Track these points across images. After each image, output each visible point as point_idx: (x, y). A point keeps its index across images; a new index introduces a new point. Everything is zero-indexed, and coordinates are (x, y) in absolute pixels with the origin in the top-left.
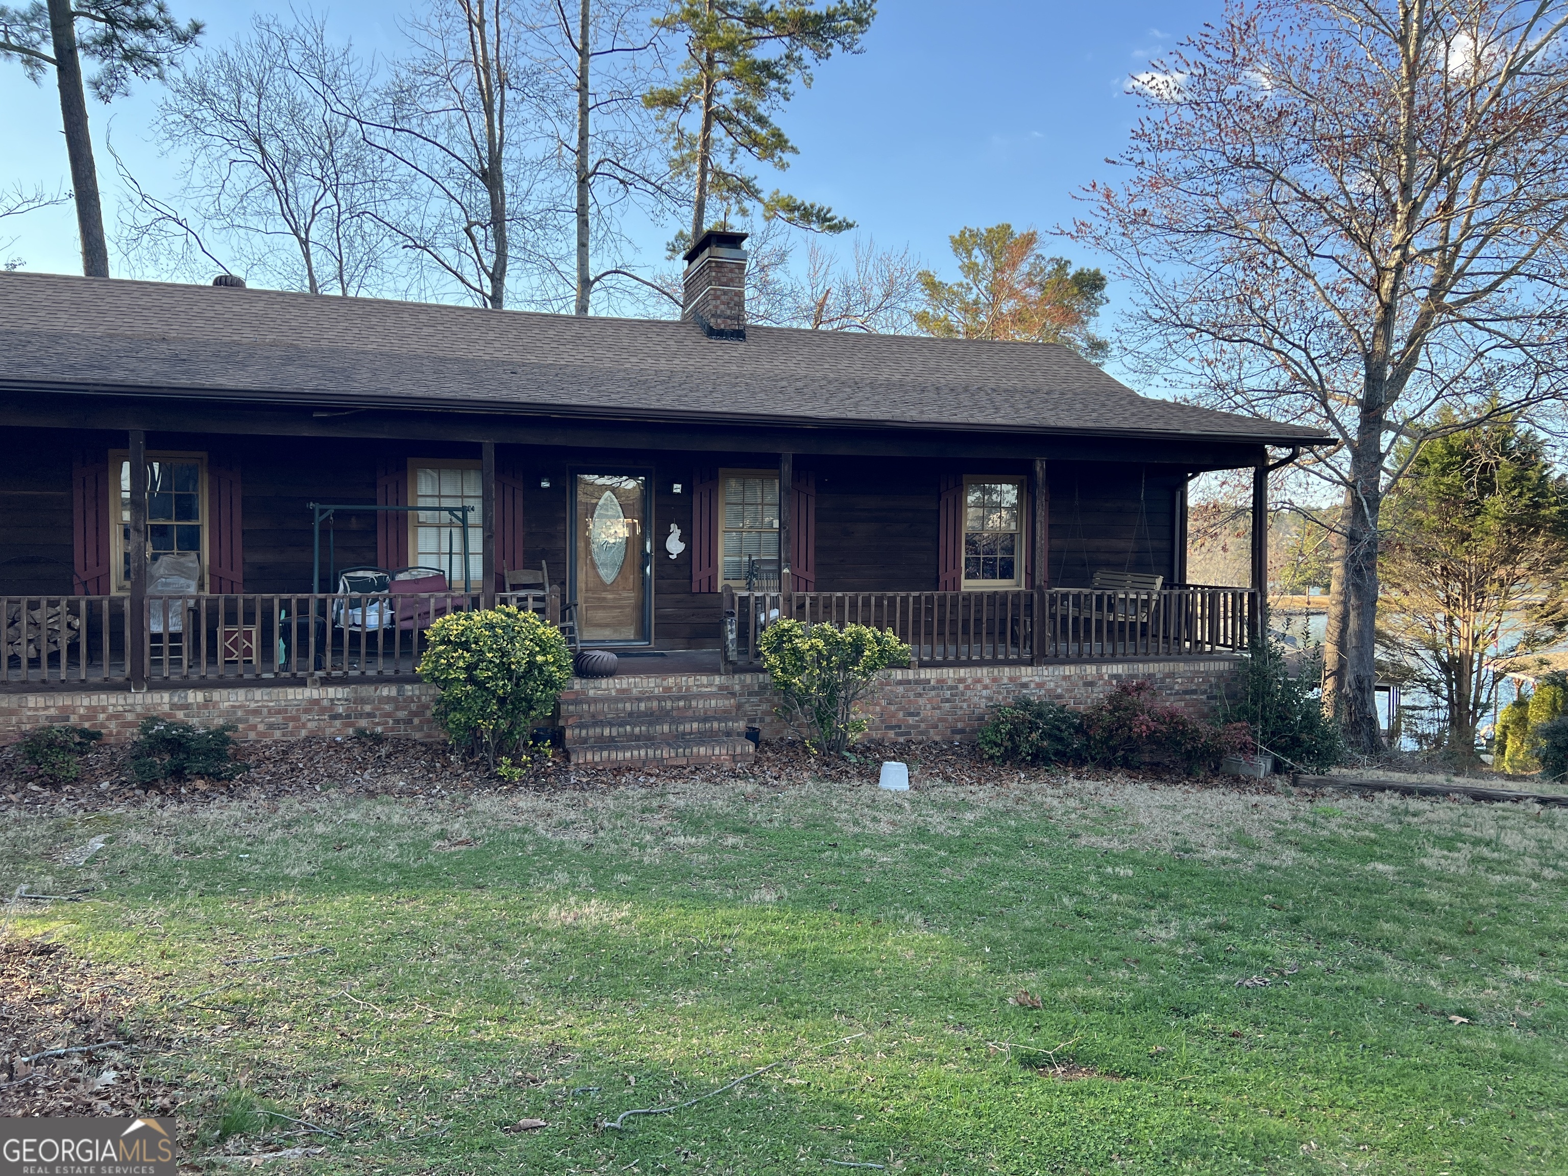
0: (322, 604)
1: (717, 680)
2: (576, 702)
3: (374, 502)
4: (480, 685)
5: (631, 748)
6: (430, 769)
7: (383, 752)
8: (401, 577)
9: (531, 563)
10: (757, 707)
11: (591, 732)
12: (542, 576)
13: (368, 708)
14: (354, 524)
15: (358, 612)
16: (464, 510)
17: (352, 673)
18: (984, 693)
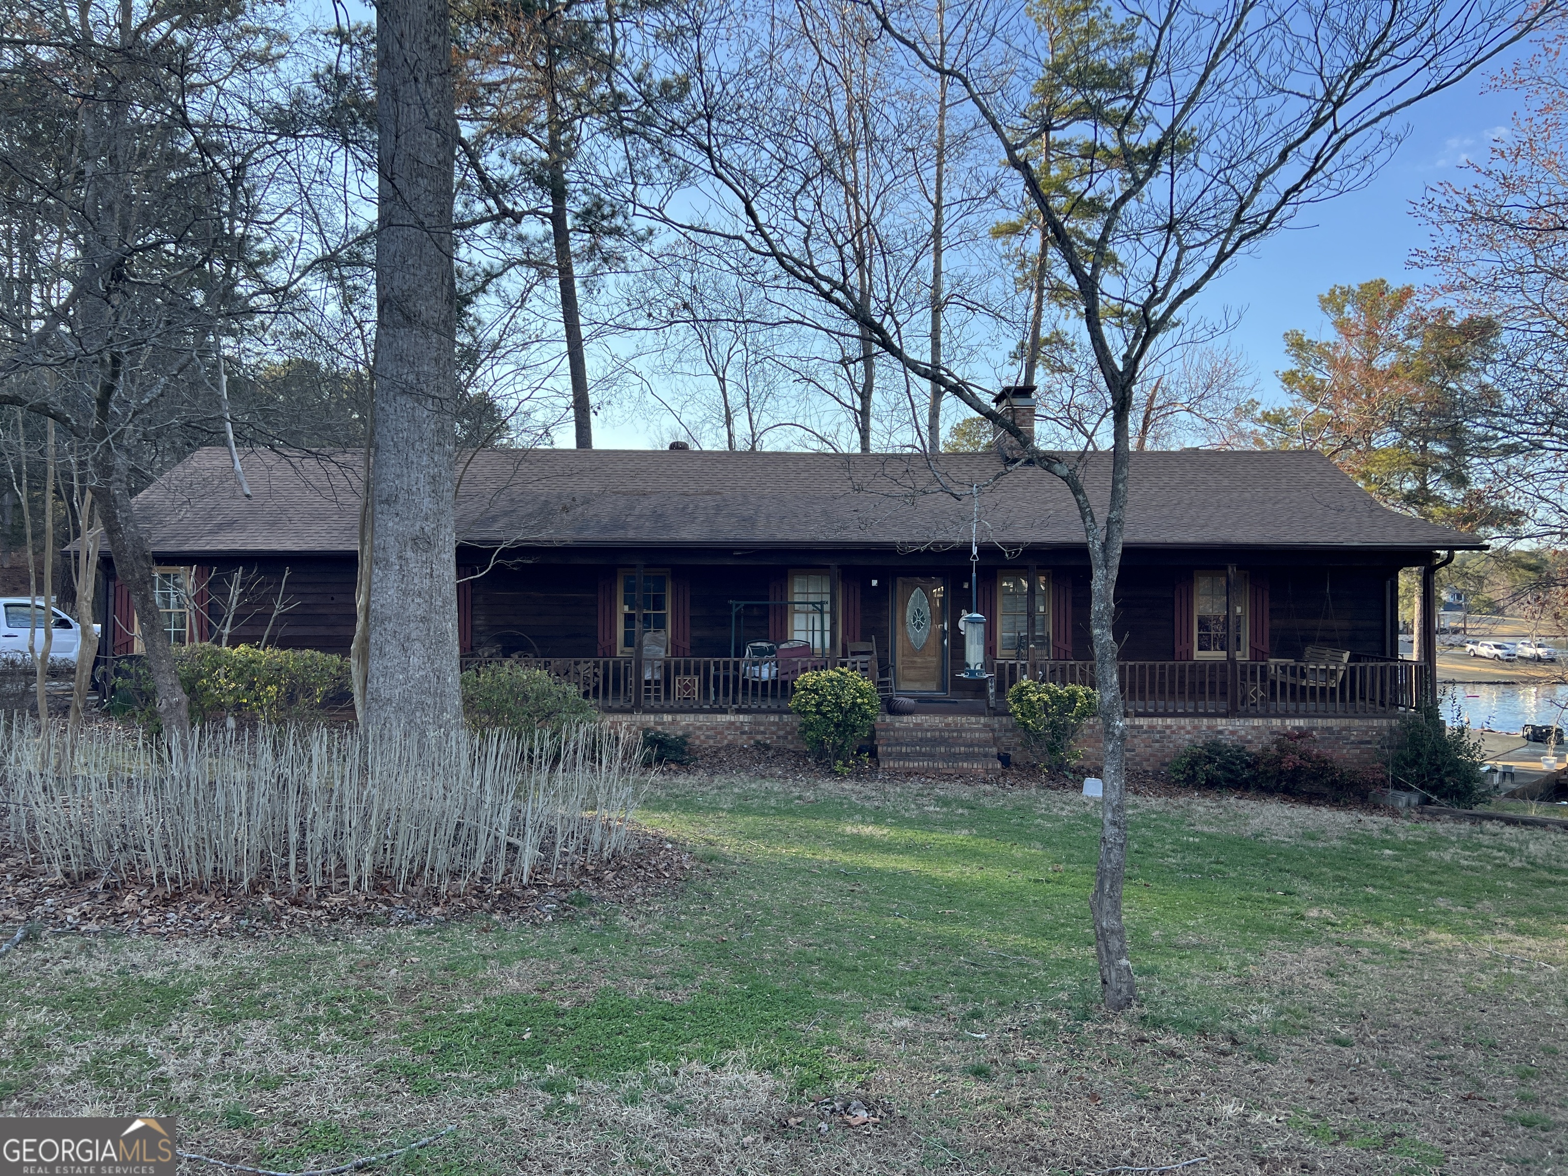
0: (737, 665)
1: (982, 720)
2: (887, 730)
3: (767, 598)
4: (824, 715)
5: (918, 761)
6: (797, 766)
7: (770, 755)
8: (783, 646)
9: (865, 638)
10: (1011, 741)
11: (894, 749)
12: (872, 646)
13: (762, 728)
14: (755, 612)
15: (757, 668)
16: (822, 603)
17: (753, 707)
18: (1187, 736)
